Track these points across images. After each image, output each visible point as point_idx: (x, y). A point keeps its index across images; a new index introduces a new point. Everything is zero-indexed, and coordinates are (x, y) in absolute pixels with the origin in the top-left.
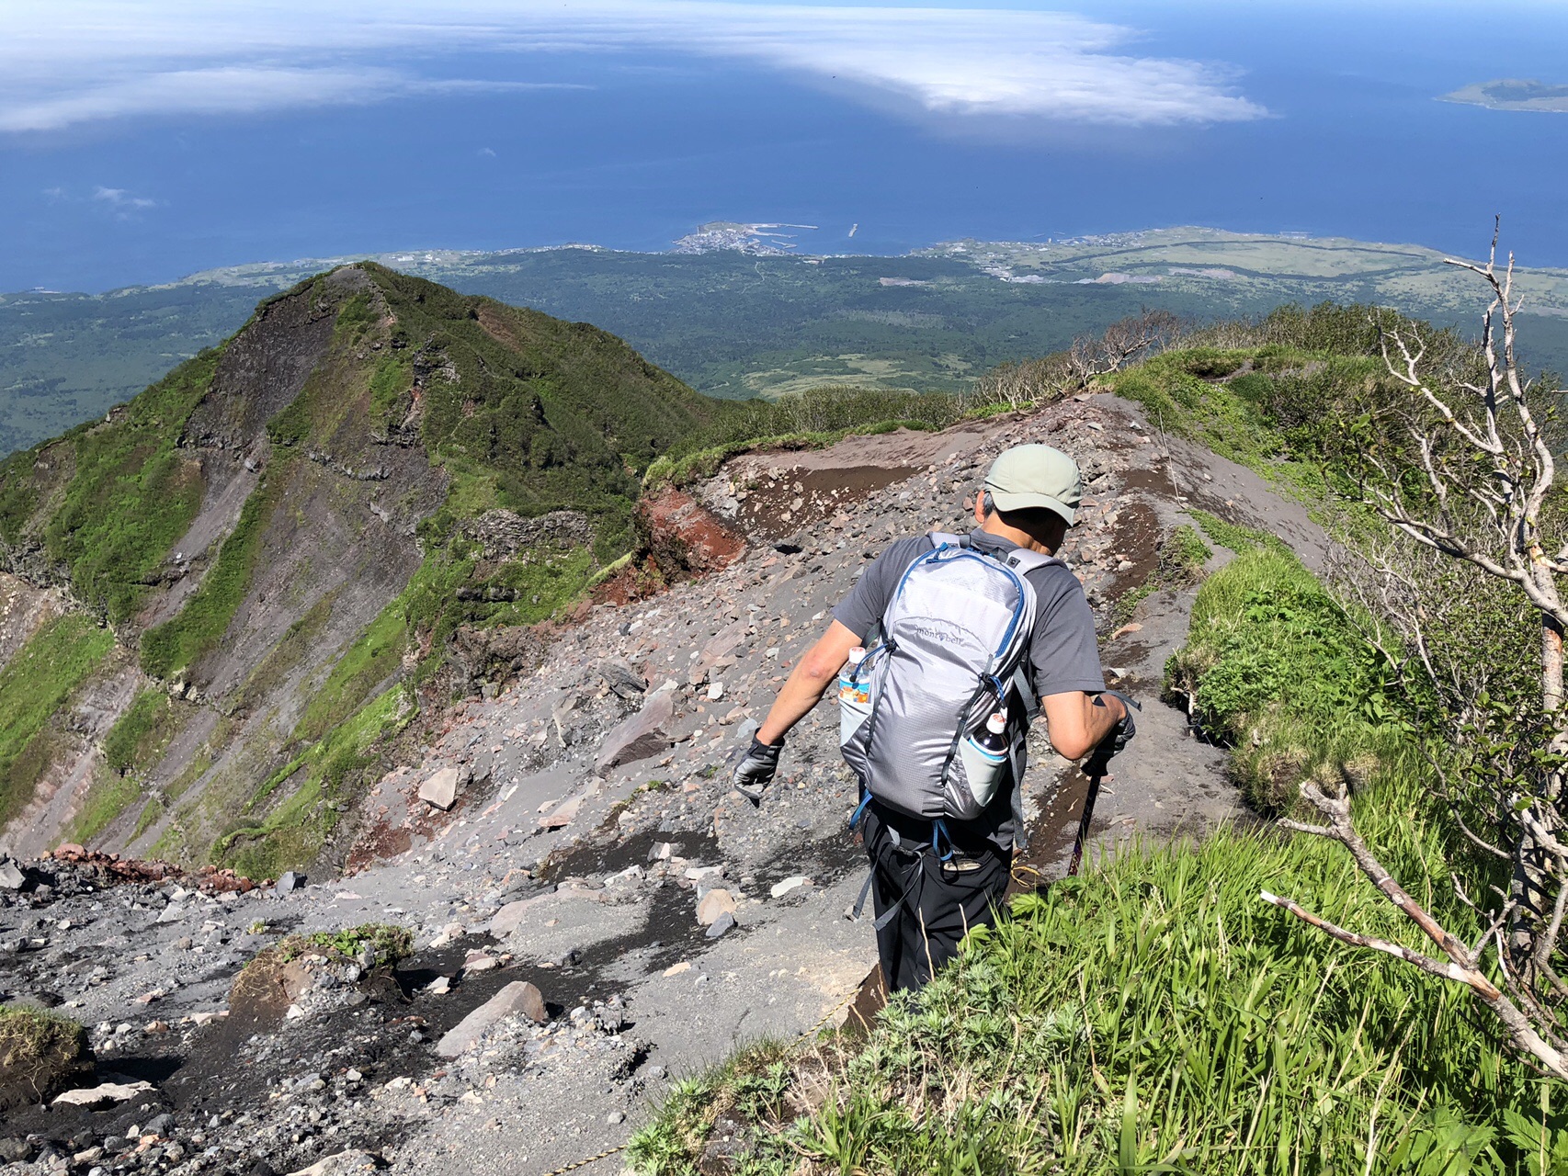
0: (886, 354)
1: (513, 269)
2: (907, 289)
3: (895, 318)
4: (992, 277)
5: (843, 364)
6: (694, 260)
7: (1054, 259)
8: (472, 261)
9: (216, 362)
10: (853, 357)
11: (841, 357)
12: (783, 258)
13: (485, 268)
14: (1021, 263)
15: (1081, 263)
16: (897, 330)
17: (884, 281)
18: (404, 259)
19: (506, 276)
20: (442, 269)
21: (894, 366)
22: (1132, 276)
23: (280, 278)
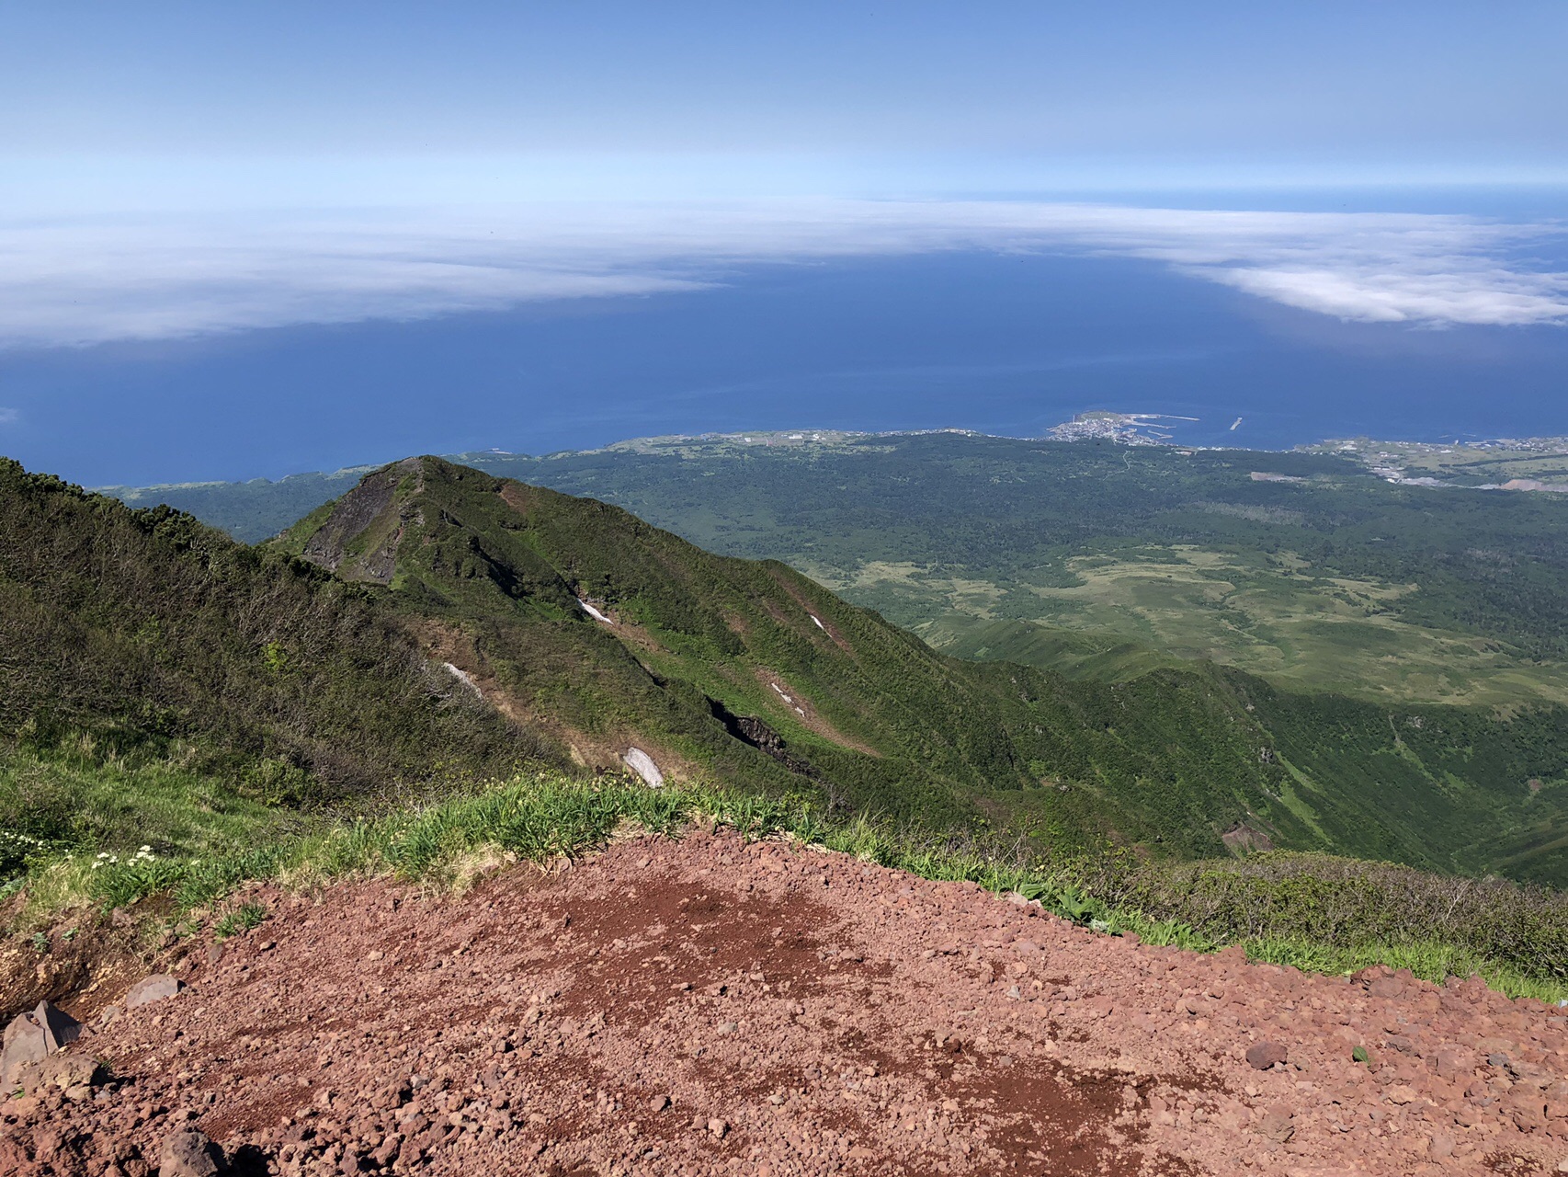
0: (1220, 547)
1: (888, 449)
2: (1278, 484)
3: (1253, 513)
4: (1379, 478)
5: (1172, 554)
6: (1064, 447)
7: (1457, 462)
8: (853, 441)
9: (335, 508)
10: (1185, 547)
11: (1172, 548)
12: (1155, 449)
13: (863, 448)
14: (1416, 465)
15: (1487, 467)
16: (1250, 524)
17: (1255, 476)
18: (794, 437)
19: (881, 455)
20: (824, 448)
21: (1225, 560)
22: (1545, 483)
23: (686, 448)
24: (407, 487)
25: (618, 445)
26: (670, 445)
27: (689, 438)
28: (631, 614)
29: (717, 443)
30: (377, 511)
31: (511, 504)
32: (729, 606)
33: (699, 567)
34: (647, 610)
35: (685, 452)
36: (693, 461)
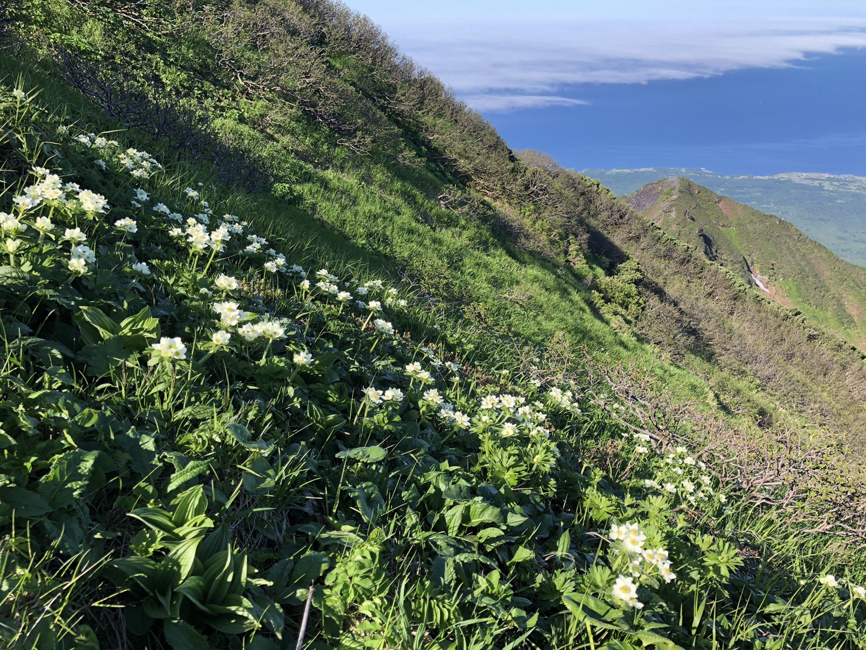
23: (828, 183)
24: (668, 194)
25: (781, 175)
26: (817, 179)
27: (832, 177)
28: (783, 289)
29: (851, 182)
30: (648, 205)
31: (724, 212)
32: (851, 298)
33: (836, 269)
34: (794, 288)
35: (827, 186)
36: (832, 192)
